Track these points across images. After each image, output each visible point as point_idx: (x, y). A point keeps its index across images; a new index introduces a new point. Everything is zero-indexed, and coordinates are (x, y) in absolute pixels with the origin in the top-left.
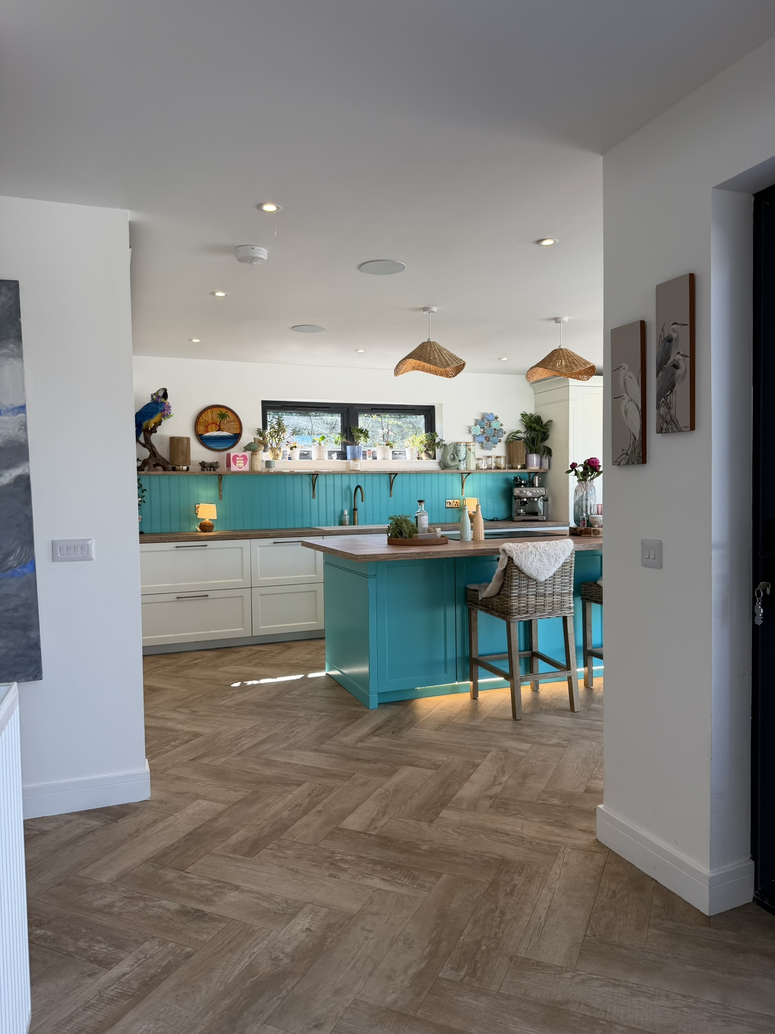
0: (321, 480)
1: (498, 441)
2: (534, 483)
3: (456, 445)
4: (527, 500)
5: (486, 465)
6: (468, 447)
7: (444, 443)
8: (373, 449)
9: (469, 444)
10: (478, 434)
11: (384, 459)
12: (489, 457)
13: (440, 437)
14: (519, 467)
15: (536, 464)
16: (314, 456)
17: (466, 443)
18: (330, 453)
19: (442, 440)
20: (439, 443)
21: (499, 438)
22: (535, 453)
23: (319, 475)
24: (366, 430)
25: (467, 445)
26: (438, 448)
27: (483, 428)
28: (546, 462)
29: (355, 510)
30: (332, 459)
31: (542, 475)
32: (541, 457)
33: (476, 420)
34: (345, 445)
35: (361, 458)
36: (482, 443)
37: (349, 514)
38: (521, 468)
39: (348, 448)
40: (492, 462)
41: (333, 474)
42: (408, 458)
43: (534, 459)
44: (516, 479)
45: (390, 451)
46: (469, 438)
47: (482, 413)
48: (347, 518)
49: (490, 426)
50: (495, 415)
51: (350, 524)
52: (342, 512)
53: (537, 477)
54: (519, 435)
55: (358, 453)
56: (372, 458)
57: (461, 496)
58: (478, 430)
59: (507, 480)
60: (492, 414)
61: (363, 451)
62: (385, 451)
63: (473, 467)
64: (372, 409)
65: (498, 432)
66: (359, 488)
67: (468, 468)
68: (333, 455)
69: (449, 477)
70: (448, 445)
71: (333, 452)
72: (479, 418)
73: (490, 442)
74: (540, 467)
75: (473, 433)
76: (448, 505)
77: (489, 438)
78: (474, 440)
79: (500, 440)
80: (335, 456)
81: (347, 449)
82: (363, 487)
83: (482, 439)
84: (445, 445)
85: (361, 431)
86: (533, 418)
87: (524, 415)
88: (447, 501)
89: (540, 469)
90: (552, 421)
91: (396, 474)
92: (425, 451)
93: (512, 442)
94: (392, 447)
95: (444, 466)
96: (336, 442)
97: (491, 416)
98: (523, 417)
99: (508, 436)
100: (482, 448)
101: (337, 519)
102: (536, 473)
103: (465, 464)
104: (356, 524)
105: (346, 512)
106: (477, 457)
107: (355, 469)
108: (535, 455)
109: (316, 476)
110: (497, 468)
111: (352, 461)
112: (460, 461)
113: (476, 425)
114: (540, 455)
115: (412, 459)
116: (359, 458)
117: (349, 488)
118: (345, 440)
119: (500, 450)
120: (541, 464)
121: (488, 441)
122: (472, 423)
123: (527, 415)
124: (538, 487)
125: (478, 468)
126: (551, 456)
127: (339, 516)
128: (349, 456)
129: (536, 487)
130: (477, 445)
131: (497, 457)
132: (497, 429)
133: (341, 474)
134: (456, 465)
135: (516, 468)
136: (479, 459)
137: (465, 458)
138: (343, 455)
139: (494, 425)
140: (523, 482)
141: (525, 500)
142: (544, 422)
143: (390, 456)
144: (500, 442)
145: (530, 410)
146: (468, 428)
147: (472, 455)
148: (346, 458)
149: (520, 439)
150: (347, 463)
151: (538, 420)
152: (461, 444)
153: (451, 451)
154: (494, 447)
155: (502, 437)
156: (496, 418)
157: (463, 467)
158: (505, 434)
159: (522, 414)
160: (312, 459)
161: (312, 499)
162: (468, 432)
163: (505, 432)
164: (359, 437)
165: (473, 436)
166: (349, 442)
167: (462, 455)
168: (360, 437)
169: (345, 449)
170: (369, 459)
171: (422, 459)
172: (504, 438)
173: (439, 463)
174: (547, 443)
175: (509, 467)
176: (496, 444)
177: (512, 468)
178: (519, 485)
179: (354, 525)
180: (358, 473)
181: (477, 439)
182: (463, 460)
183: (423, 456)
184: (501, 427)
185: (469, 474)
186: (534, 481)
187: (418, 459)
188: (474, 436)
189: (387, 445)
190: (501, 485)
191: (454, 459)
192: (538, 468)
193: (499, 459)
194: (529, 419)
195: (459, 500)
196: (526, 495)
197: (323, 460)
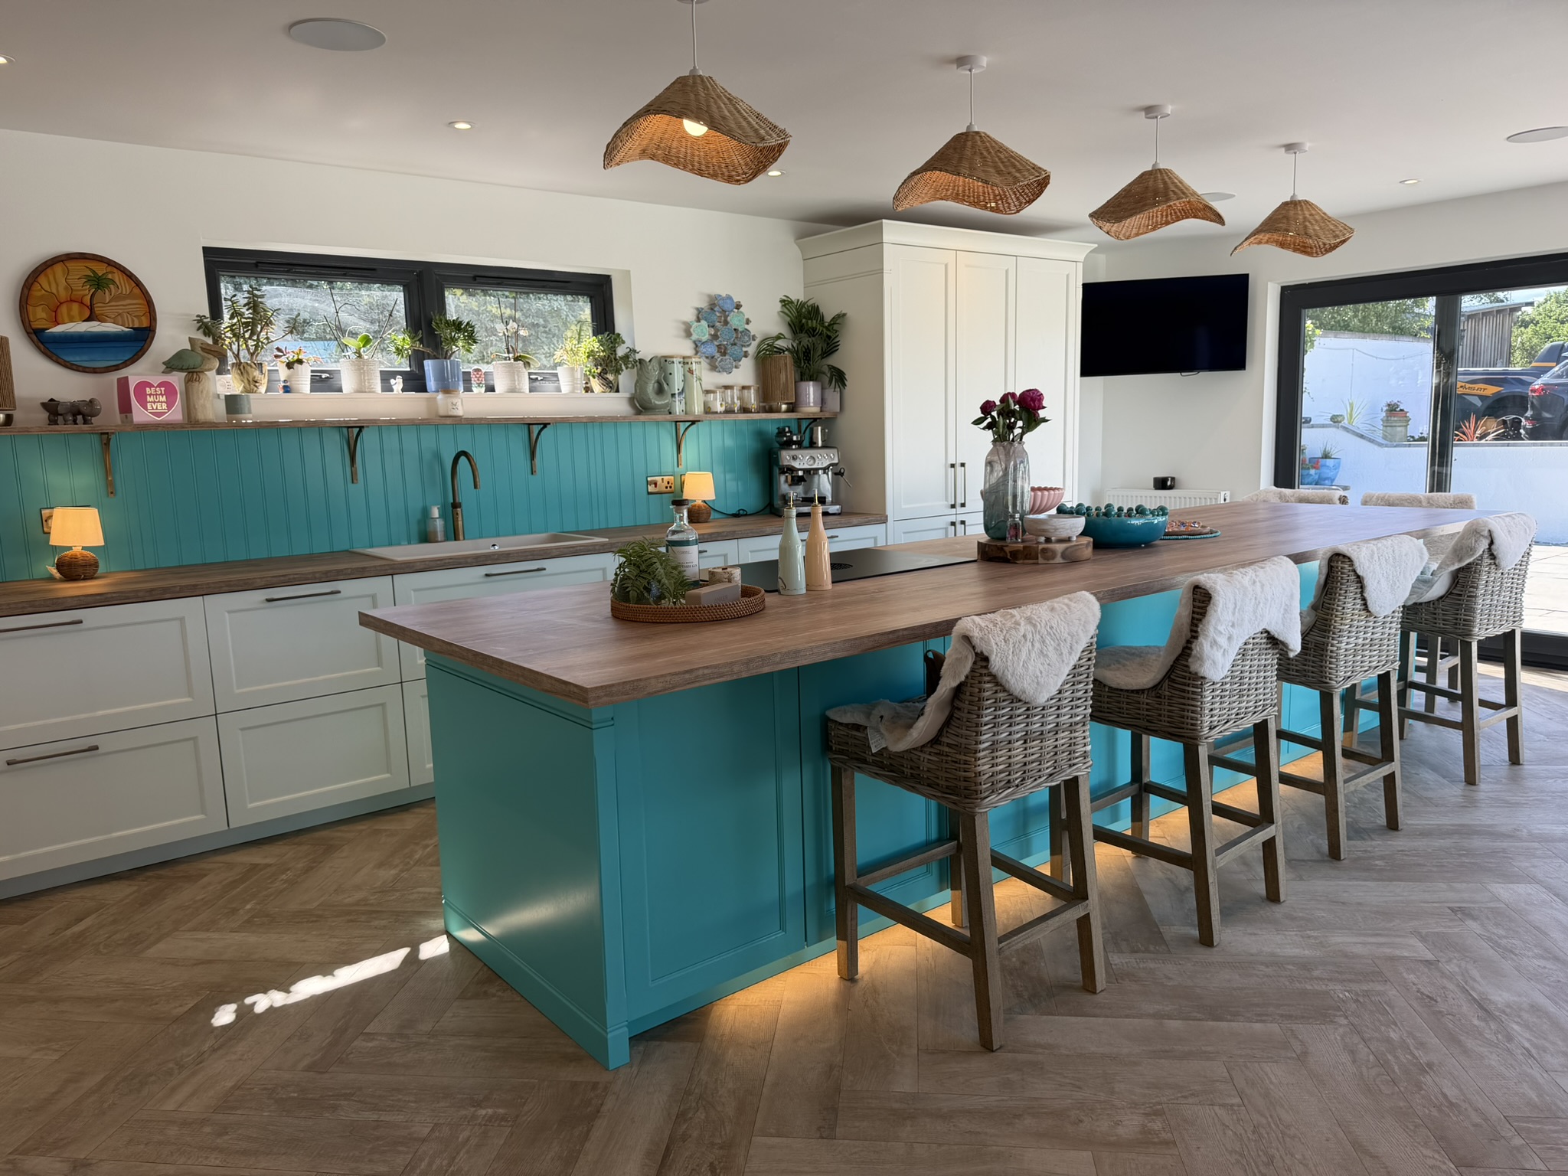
0: (368, 439)
1: (743, 354)
2: (814, 441)
3: (664, 362)
4: (804, 473)
5: (724, 403)
6: (687, 367)
7: (638, 356)
8: (484, 368)
9: (689, 361)
10: (704, 339)
11: (513, 390)
12: (726, 387)
13: (628, 344)
14: (784, 407)
15: (814, 402)
16: (348, 382)
17: (684, 358)
18: (387, 377)
19: (635, 351)
20: (626, 357)
21: (744, 349)
22: (811, 380)
23: (365, 431)
24: (468, 323)
25: (685, 360)
26: (627, 368)
27: (713, 327)
28: (833, 398)
29: (456, 505)
30: (392, 390)
31: (827, 421)
32: (823, 389)
33: (699, 311)
34: (418, 359)
35: (461, 389)
36: (713, 357)
37: (443, 515)
38: (788, 411)
39: (429, 365)
40: (732, 398)
41: (398, 425)
42: (565, 388)
43: (811, 391)
44: (781, 432)
45: (525, 373)
46: (686, 348)
47: (710, 296)
48: (439, 524)
49: (726, 323)
50: (735, 301)
51: (447, 539)
52: (425, 513)
53: (820, 428)
54: (780, 343)
55: (453, 376)
56: (484, 389)
57: (676, 469)
58: (703, 331)
59: (760, 435)
60: (729, 298)
61: (463, 372)
62: (512, 374)
63: (698, 409)
64: (475, 278)
65: (741, 336)
66: (463, 459)
67: (688, 409)
68: (392, 381)
69: (652, 430)
70: (648, 360)
71: (394, 374)
72: (703, 304)
73: (727, 357)
74: (821, 407)
75: (695, 337)
76: (651, 488)
77: (726, 349)
78: (697, 353)
79: (746, 352)
80: (397, 383)
81: (426, 368)
82: (470, 452)
83: (712, 349)
84: (641, 361)
85: (457, 325)
86: (804, 310)
87: (786, 303)
88: (649, 479)
89: (821, 411)
90: (844, 315)
91: (545, 425)
92: (600, 374)
93: (767, 357)
94: (529, 363)
95: (641, 406)
96: (399, 351)
97: (728, 301)
98: (784, 306)
99: (759, 345)
100: (713, 368)
101: (414, 529)
102: (814, 421)
103: (683, 402)
104: (461, 537)
105: (435, 512)
106: (706, 387)
107: (451, 413)
108: (811, 383)
109: (356, 431)
110: (745, 410)
111: (440, 396)
112: (673, 395)
113: (698, 320)
114: (820, 384)
115: (573, 391)
116: (456, 390)
117: (438, 456)
118: (419, 346)
119: (744, 374)
120: (823, 401)
121: (724, 354)
122: (690, 316)
123: (792, 302)
124: (824, 447)
125: (708, 410)
126: (844, 385)
127: (419, 522)
128: (431, 383)
129: (818, 448)
130: (705, 364)
131: (744, 388)
132: (740, 330)
133: (417, 425)
134: (667, 405)
135: (778, 411)
136: (707, 392)
137: (682, 390)
138: (415, 382)
139: (735, 321)
140: (795, 438)
141: (801, 473)
142: (828, 319)
143: (526, 385)
144: (746, 356)
145: (798, 294)
146: (683, 327)
147: (696, 384)
148: (423, 389)
149: (780, 351)
150: (428, 399)
151: (814, 311)
152: (674, 360)
153: (654, 373)
154: (736, 367)
155: (749, 345)
156: (738, 307)
157: (679, 408)
158: (754, 340)
159: (782, 301)
160: (340, 390)
161: (350, 485)
162: (683, 334)
163: (754, 336)
164: (454, 340)
165: (695, 342)
166: (428, 350)
167: (677, 383)
168: (457, 340)
169: (421, 367)
170: (478, 390)
171: (592, 391)
172: (752, 349)
173: (631, 400)
174: (834, 360)
175: (764, 407)
176: (740, 361)
177: (771, 410)
178: (788, 444)
179: (455, 540)
180: (457, 423)
181: (702, 349)
182: (679, 394)
183: (595, 384)
184: (747, 327)
185: (693, 422)
186: (814, 436)
187: (587, 392)
188: (697, 345)
189: (516, 359)
190: (750, 443)
191: (660, 391)
192: (816, 409)
193: (746, 391)
194: (797, 309)
195: (672, 477)
196: (802, 464)
197: (370, 392)
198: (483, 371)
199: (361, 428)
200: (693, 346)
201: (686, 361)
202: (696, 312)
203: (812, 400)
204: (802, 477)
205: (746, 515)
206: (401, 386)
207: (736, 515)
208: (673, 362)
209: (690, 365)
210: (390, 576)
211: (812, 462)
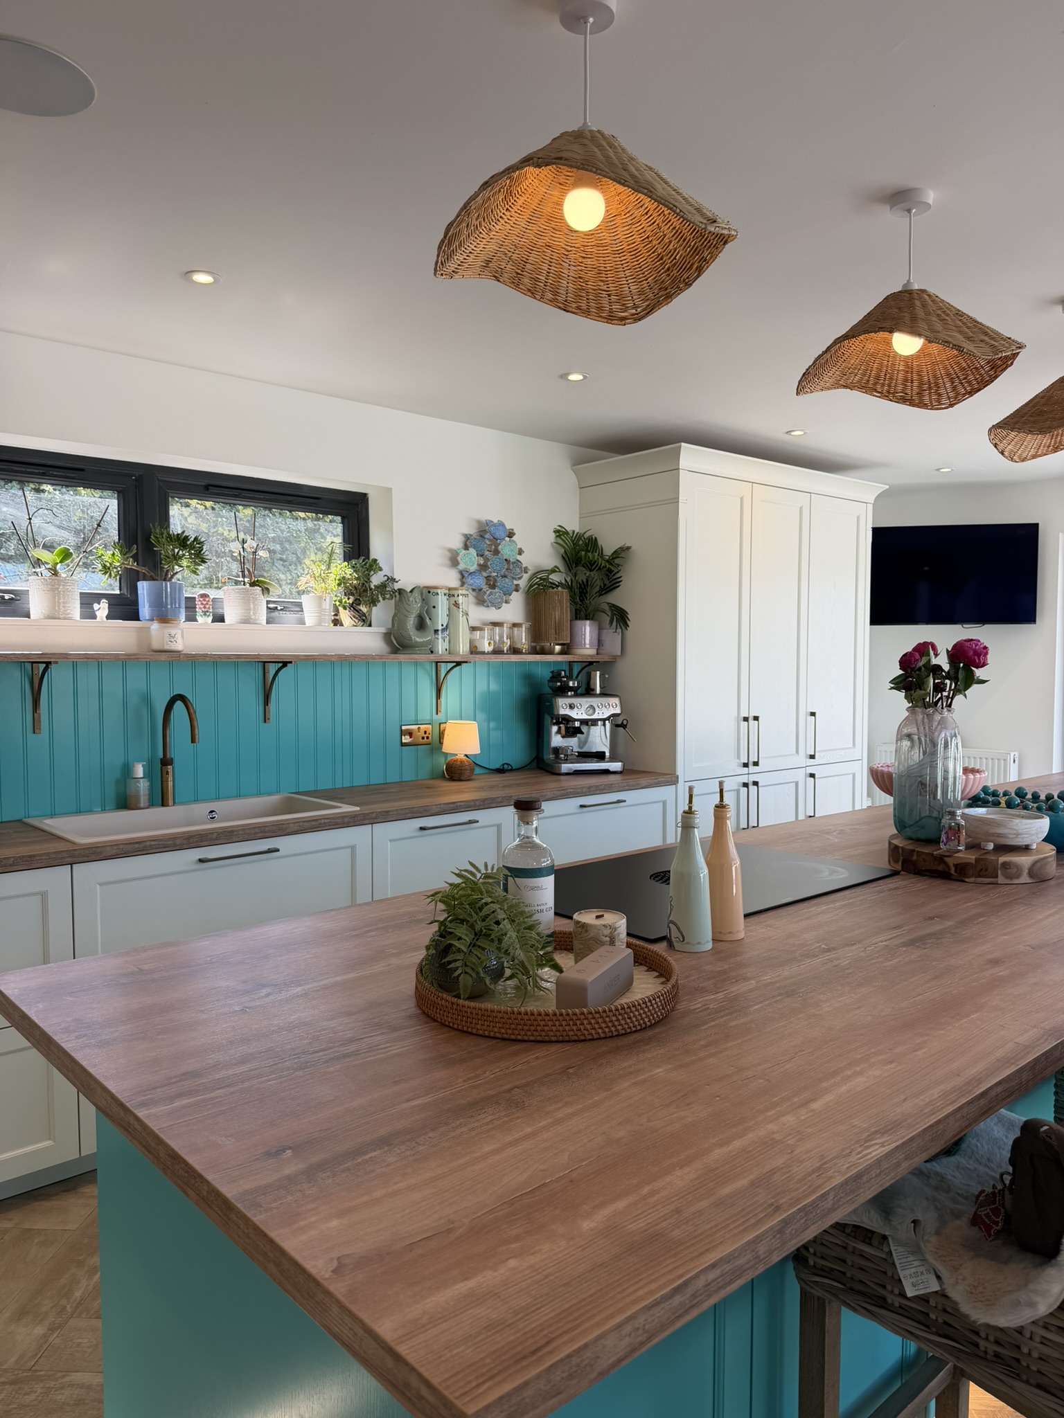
0: (58, 679)
1: (514, 587)
2: (592, 687)
3: (427, 593)
4: (581, 724)
5: (492, 642)
6: (453, 600)
7: (397, 586)
8: (213, 594)
9: (456, 593)
10: (473, 568)
11: (246, 621)
12: (495, 624)
13: (386, 571)
14: (558, 648)
15: (590, 644)
16: (37, 605)
17: (450, 589)
18: (88, 600)
19: (393, 580)
20: (382, 587)
21: (516, 582)
22: (586, 619)
23: (53, 666)
24: (196, 539)
25: (451, 594)
26: (384, 599)
27: (482, 556)
28: (613, 640)
29: (166, 762)
30: (94, 617)
31: (606, 665)
32: (600, 629)
33: (467, 538)
34: (130, 580)
35: (183, 617)
36: (480, 590)
37: (148, 774)
38: (562, 653)
39: (143, 587)
40: (501, 637)
41: (98, 661)
42: (310, 619)
43: (587, 630)
44: (556, 676)
45: (263, 600)
46: (450, 578)
47: (479, 522)
48: (143, 786)
49: (496, 552)
50: (508, 528)
51: (152, 804)
52: (127, 770)
53: (598, 673)
54: (555, 578)
55: (173, 601)
56: (210, 619)
57: (435, 717)
58: (470, 560)
59: (529, 679)
60: (502, 524)
61: (186, 598)
62: (247, 601)
63: (463, 648)
64: (207, 487)
65: (513, 567)
66: (179, 705)
67: (452, 649)
68: (96, 606)
69: (409, 672)
70: (409, 591)
71: (97, 597)
72: (471, 530)
73: (497, 590)
74: (597, 650)
75: (461, 567)
76: (406, 739)
77: (495, 581)
78: (463, 584)
79: (517, 585)
80: (102, 609)
81: (140, 592)
82: (189, 697)
83: (480, 581)
84: (401, 591)
85: (182, 541)
86: (581, 542)
87: (560, 533)
88: (403, 728)
89: (597, 654)
90: (629, 548)
91: (285, 664)
92: (352, 605)
93: (539, 592)
94: (268, 590)
95: (398, 643)
96: (106, 569)
97: (501, 528)
98: (559, 536)
99: (530, 579)
100: (481, 602)
101: (111, 790)
102: (589, 665)
103: (447, 640)
104: (171, 802)
105: (139, 771)
106: (473, 623)
107: (166, 647)
108: (588, 622)
109: (42, 667)
110: (515, 651)
111: (155, 626)
112: (436, 631)
113: (466, 547)
114: (597, 623)
115: (319, 624)
116: (176, 618)
117: (147, 699)
118: (131, 564)
119: (513, 610)
120: (600, 643)
121: (493, 587)
122: (457, 543)
123: (567, 533)
124: (604, 694)
125: (474, 650)
126: (627, 625)
127: (118, 782)
128: (145, 610)
129: (595, 695)
130: (471, 598)
131: (515, 625)
132: (512, 560)
133: (124, 661)
134: (429, 642)
135: (551, 652)
136: (473, 629)
137: (447, 626)
138: (125, 608)
139: (506, 550)
140: (571, 684)
141: (577, 724)
142: (608, 551)
143: (263, 615)
144: (517, 590)
145: (573, 525)
146: (448, 554)
147: (462, 620)
148: (135, 616)
149: (554, 585)
150: (140, 629)
151: (592, 544)
152: (439, 591)
153: (415, 606)
154: (507, 602)
155: (520, 578)
156: (511, 535)
157: (441, 646)
158: (526, 572)
159: (554, 531)
160: (28, 616)
161: (31, 736)
162: (448, 562)
163: (526, 568)
164: (177, 558)
165: (461, 573)
166: (143, 570)
167: (441, 618)
168: (180, 558)
169: (134, 590)
170: (203, 620)
171: (342, 625)
172: (523, 583)
173: (387, 636)
174: (615, 598)
175: (535, 647)
176: (510, 595)
177: (543, 652)
178: (562, 691)
179: (163, 805)
180: (174, 659)
181: (469, 580)
182: (443, 630)
183: (345, 616)
184: (519, 557)
185: (458, 664)
186: (592, 681)
187: (335, 625)
188: (463, 576)
189: (253, 584)
190: (517, 688)
191: (421, 625)
192: (592, 652)
193: (516, 629)
194: (573, 541)
195: (430, 726)
196: (580, 713)
197: (65, 619)
198: (212, 597)
199: (48, 664)
200: (459, 576)
201: (452, 592)
202: (463, 539)
203: (587, 641)
204: (579, 728)
205: (512, 770)
206: (106, 612)
207: (500, 771)
208: (438, 594)
209: (456, 598)
210: (70, 866)
211: (591, 711)
